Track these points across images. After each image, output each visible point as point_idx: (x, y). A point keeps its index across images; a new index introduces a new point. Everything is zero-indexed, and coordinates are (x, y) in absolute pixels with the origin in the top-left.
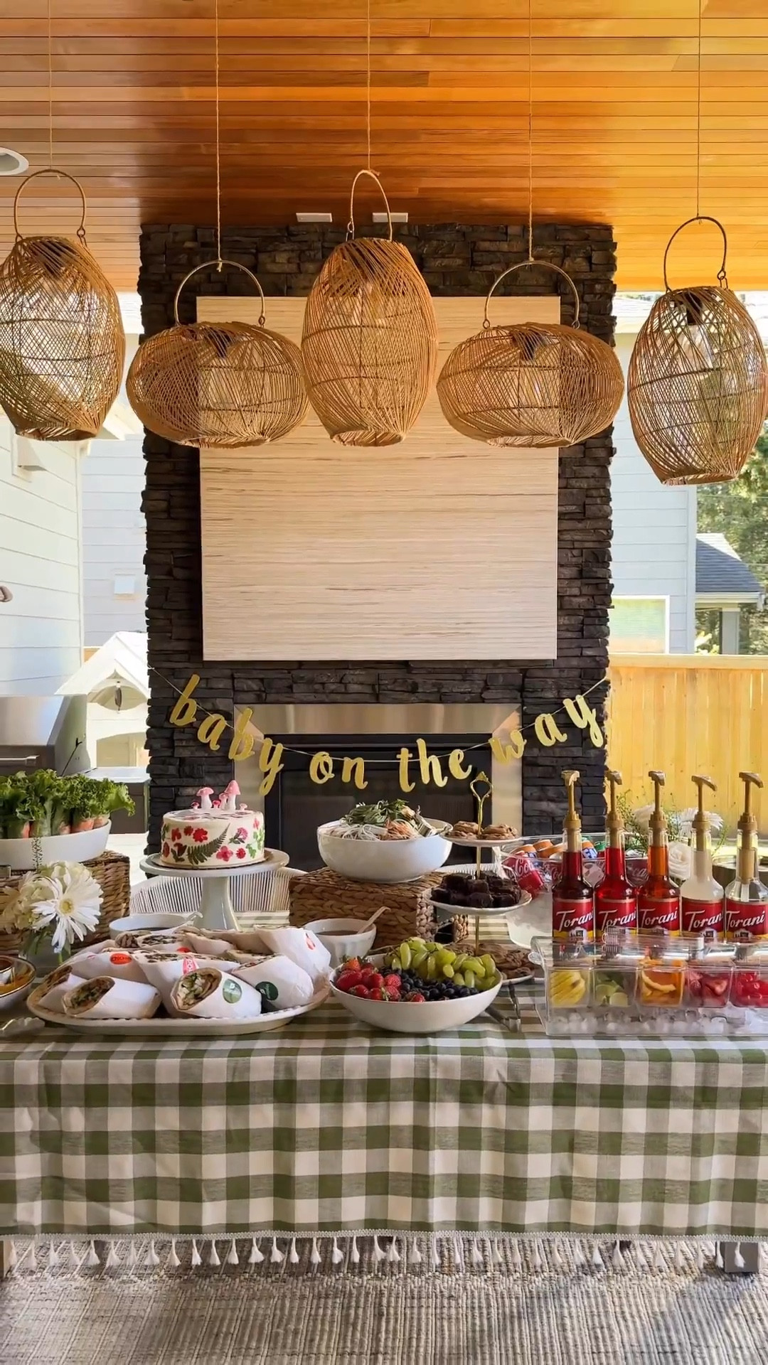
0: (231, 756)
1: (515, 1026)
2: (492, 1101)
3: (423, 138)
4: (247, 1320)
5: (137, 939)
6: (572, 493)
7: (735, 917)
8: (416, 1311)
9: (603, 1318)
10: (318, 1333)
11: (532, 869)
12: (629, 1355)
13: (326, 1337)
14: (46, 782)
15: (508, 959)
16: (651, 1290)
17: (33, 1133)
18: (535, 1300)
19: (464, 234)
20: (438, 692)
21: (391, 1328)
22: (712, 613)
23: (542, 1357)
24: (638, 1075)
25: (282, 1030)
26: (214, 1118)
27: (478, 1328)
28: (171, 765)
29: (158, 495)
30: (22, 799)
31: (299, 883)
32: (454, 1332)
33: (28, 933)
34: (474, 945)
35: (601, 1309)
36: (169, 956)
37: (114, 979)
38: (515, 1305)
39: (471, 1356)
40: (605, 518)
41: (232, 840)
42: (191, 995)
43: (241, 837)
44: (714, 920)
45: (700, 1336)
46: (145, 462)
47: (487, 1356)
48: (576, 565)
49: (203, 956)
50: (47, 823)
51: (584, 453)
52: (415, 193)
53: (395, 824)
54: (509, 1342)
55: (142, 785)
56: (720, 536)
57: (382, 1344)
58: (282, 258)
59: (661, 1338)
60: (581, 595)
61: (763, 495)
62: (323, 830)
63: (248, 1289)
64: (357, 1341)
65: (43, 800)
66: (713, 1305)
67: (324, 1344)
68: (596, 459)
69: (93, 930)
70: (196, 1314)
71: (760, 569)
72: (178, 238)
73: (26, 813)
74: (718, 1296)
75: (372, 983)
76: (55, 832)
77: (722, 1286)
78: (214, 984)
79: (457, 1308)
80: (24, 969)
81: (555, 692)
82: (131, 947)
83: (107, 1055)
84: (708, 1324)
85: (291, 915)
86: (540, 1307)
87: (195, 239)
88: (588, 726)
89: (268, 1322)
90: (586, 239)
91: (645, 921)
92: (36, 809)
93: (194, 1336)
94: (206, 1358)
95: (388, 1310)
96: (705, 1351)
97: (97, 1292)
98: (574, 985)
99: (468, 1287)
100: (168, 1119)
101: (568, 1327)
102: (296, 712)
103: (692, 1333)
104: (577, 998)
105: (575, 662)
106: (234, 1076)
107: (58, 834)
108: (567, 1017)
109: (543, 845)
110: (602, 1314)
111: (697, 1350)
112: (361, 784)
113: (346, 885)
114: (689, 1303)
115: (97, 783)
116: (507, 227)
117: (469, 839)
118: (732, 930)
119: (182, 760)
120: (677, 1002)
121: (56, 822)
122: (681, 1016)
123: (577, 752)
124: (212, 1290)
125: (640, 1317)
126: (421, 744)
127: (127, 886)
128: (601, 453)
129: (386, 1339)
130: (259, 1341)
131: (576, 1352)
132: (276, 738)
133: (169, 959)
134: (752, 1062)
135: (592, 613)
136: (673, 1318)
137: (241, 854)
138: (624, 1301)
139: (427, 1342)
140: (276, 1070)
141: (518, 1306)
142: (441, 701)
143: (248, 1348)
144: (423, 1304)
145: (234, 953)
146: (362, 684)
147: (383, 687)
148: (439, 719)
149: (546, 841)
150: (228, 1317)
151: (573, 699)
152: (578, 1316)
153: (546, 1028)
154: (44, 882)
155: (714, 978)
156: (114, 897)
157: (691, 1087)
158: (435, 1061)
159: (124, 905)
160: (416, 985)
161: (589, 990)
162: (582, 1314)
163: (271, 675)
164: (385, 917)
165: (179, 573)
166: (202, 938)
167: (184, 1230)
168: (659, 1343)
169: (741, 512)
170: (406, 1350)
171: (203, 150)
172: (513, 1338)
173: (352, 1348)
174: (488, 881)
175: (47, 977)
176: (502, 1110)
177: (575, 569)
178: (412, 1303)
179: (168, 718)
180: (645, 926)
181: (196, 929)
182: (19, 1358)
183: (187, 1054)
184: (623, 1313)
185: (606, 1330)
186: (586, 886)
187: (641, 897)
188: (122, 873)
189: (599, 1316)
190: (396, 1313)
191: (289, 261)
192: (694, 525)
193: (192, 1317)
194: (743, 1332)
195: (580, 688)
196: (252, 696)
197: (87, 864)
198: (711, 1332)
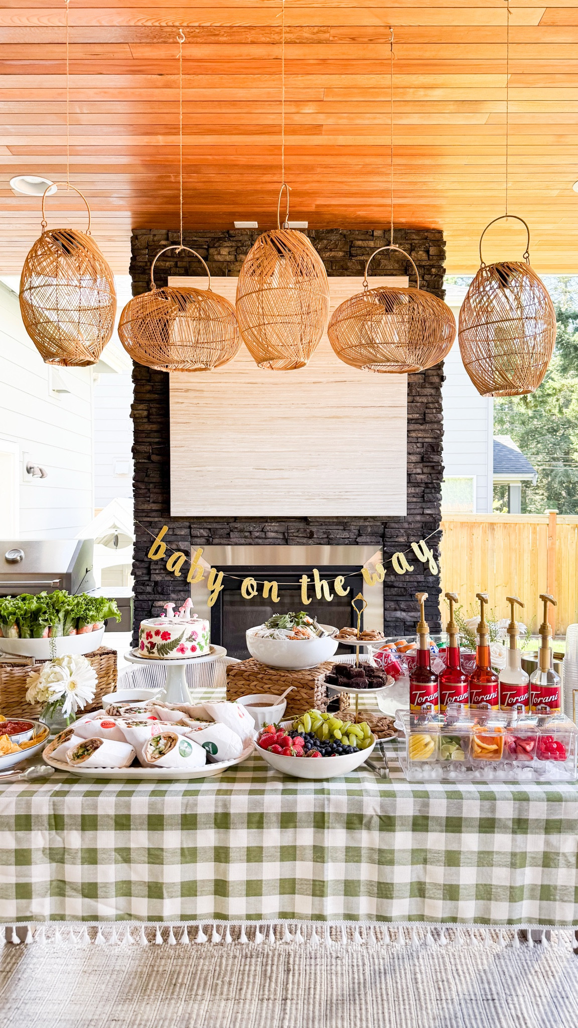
0: (189, 580)
1: (385, 774)
2: (368, 827)
3: (319, 170)
4: (196, 973)
5: (120, 709)
6: (416, 406)
7: (537, 696)
8: (313, 968)
9: (443, 974)
10: (245, 984)
11: (394, 660)
12: (462, 1002)
13: (250, 987)
14: (60, 599)
15: (379, 725)
16: (477, 954)
17: (44, 850)
18: (396, 960)
19: (345, 236)
20: (327, 537)
21: (296, 980)
22: (503, 487)
23: (401, 1002)
24: (472, 810)
25: (220, 776)
26: (172, 839)
27: (356, 981)
28: (148, 585)
29: (141, 407)
30: (43, 610)
31: (232, 670)
32: (340, 984)
33: (46, 704)
34: (355, 713)
35: (442, 967)
36: (141, 723)
37: (102, 739)
38: (382, 963)
39: (352, 1002)
40: (439, 422)
41: (188, 640)
42: (157, 752)
43: (193, 637)
44: (523, 698)
45: (511, 987)
46: (133, 385)
47: (363, 1002)
48: (419, 453)
49: (166, 722)
50: (61, 627)
51: (425, 380)
52: (312, 208)
53: (299, 628)
54: (378, 991)
55: (129, 599)
56: (508, 437)
57: (290, 992)
58: (224, 251)
59: (484, 989)
60: (423, 473)
61: (535, 411)
62: (250, 633)
63: (197, 951)
64: (272, 990)
65: (58, 611)
66: (520, 965)
67: (249, 991)
68: (432, 383)
69: (91, 702)
70: (161, 969)
71: (533, 459)
72: (156, 239)
73: (46, 620)
74: (523, 958)
75: (284, 743)
76: (66, 633)
77: (526, 951)
78: (173, 744)
79: (342, 966)
80: (42, 730)
81: (406, 538)
82: (116, 715)
83: (97, 793)
84: (517, 978)
85: (228, 691)
86: (399, 965)
87: (167, 239)
88: (428, 561)
89: (210, 975)
90: (426, 239)
91: (475, 699)
92: (53, 618)
93: (159, 986)
94: (167, 1002)
95: (294, 967)
96: (515, 999)
97: (93, 952)
98: (426, 745)
99: (349, 950)
100: (140, 839)
101: (419, 981)
102: (233, 551)
103: (506, 986)
104: (428, 755)
105: (418, 518)
106: (186, 810)
107: (68, 635)
108: (421, 767)
109: (401, 643)
110: (443, 971)
111: (509, 998)
112: (275, 599)
113: (265, 670)
114: (503, 963)
115: (96, 600)
116: (373, 231)
117: (351, 640)
118: (535, 705)
119: (156, 583)
120: (499, 757)
121: (67, 627)
122: (501, 766)
123: (421, 578)
124: (172, 952)
125: (469, 973)
126: (316, 573)
127: (115, 671)
128: (436, 380)
129: (292, 989)
130: (204, 988)
131: (425, 999)
132: (219, 568)
133: (141, 725)
134: (553, 801)
135: (430, 485)
136: (492, 974)
137: (193, 649)
138: (458, 961)
139: (321, 991)
140: (216, 806)
141: (384, 965)
142: (329, 544)
143: (196, 995)
144: (318, 962)
145: (187, 720)
146: (276, 532)
147: (291, 534)
148: (327, 555)
149: (403, 641)
150: (183, 971)
151: (418, 542)
152: (426, 973)
153: (407, 775)
154: (57, 669)
155: (525, 740)
156: (105, 679)
157: (510, 819)
158: (329, 800)
159: (113, 684)
160: (315, 744)
161: (437, 748)
162: (429, 971)
163: (215, 526)
164: (292, 693)
165: (155, 458)
166: (166, 710)
167: (151, 919)
168: (483, 993)
169: (520, 422)
170: (306, 997)
171: (173, 179)
172: (381, 989)
173: (269, 995)
174: (364, 669)
175: (57, 735)
176: (376, 834)
177: (419, 456)
178: (310, 962)
179: (147, 555)
180: (475, 703)
181: (161, 703)
182: (37, 1001)
183: (154, 793)
184: (457, 970)
185: (445, 983)
186: (433, 674)
187: (471, 681)
188: (112, 662)
189: (441, 972)
190: (299, 970)
191: (229, 253)
192: (492, 430)
193: (158, 971)
194: (541, 985)
195: (423, 535)
196: (203, 540)
197: (86, 656)
198: (519, 985)
